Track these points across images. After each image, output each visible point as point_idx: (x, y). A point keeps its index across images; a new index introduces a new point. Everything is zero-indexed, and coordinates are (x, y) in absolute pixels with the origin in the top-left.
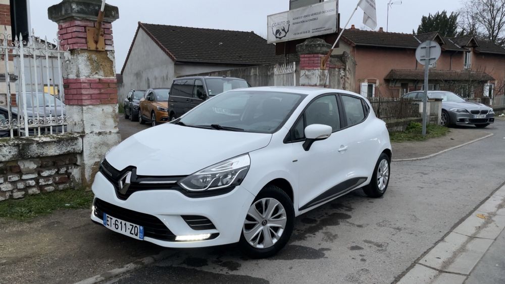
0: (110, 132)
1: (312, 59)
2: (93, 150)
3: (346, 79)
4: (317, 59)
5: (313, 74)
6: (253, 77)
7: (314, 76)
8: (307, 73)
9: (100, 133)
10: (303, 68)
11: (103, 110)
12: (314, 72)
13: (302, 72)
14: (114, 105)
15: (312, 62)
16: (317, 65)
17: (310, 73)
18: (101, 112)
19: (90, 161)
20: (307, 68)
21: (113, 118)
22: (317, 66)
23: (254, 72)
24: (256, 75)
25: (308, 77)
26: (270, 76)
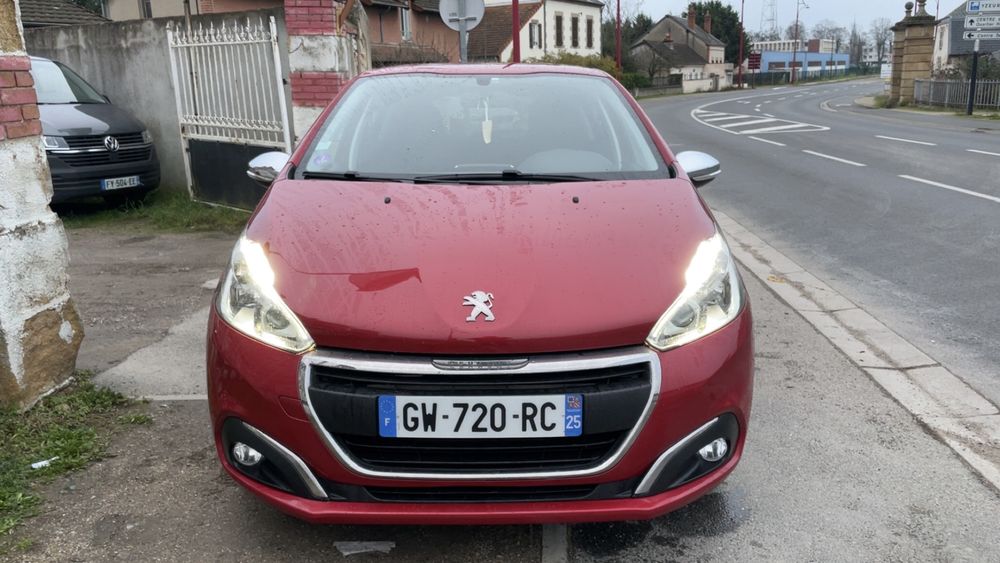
0: (40, 223)
1: (318, 11)
2: (15, 287)
3: (361, 58)
4: (329, 11)
5: (324, 46)
6: (66, 52)
7: (326, 50)
8: (307, 42)
9: (21, 231)
10: (294, 31)
11: (15, 157)
12: (325, 40)
13: (295, 42)
14: (35, 140)
15: (318, 18)
16: (329, 25)
17: (314, 44)
18: (11, 163)
19: (15, 320)
20: (306, 32)
21: (40, 179)
22: (331, 29)
23: (67, 41)
24: (78, 48)
25: (310, 53)
26: (128, 49)
